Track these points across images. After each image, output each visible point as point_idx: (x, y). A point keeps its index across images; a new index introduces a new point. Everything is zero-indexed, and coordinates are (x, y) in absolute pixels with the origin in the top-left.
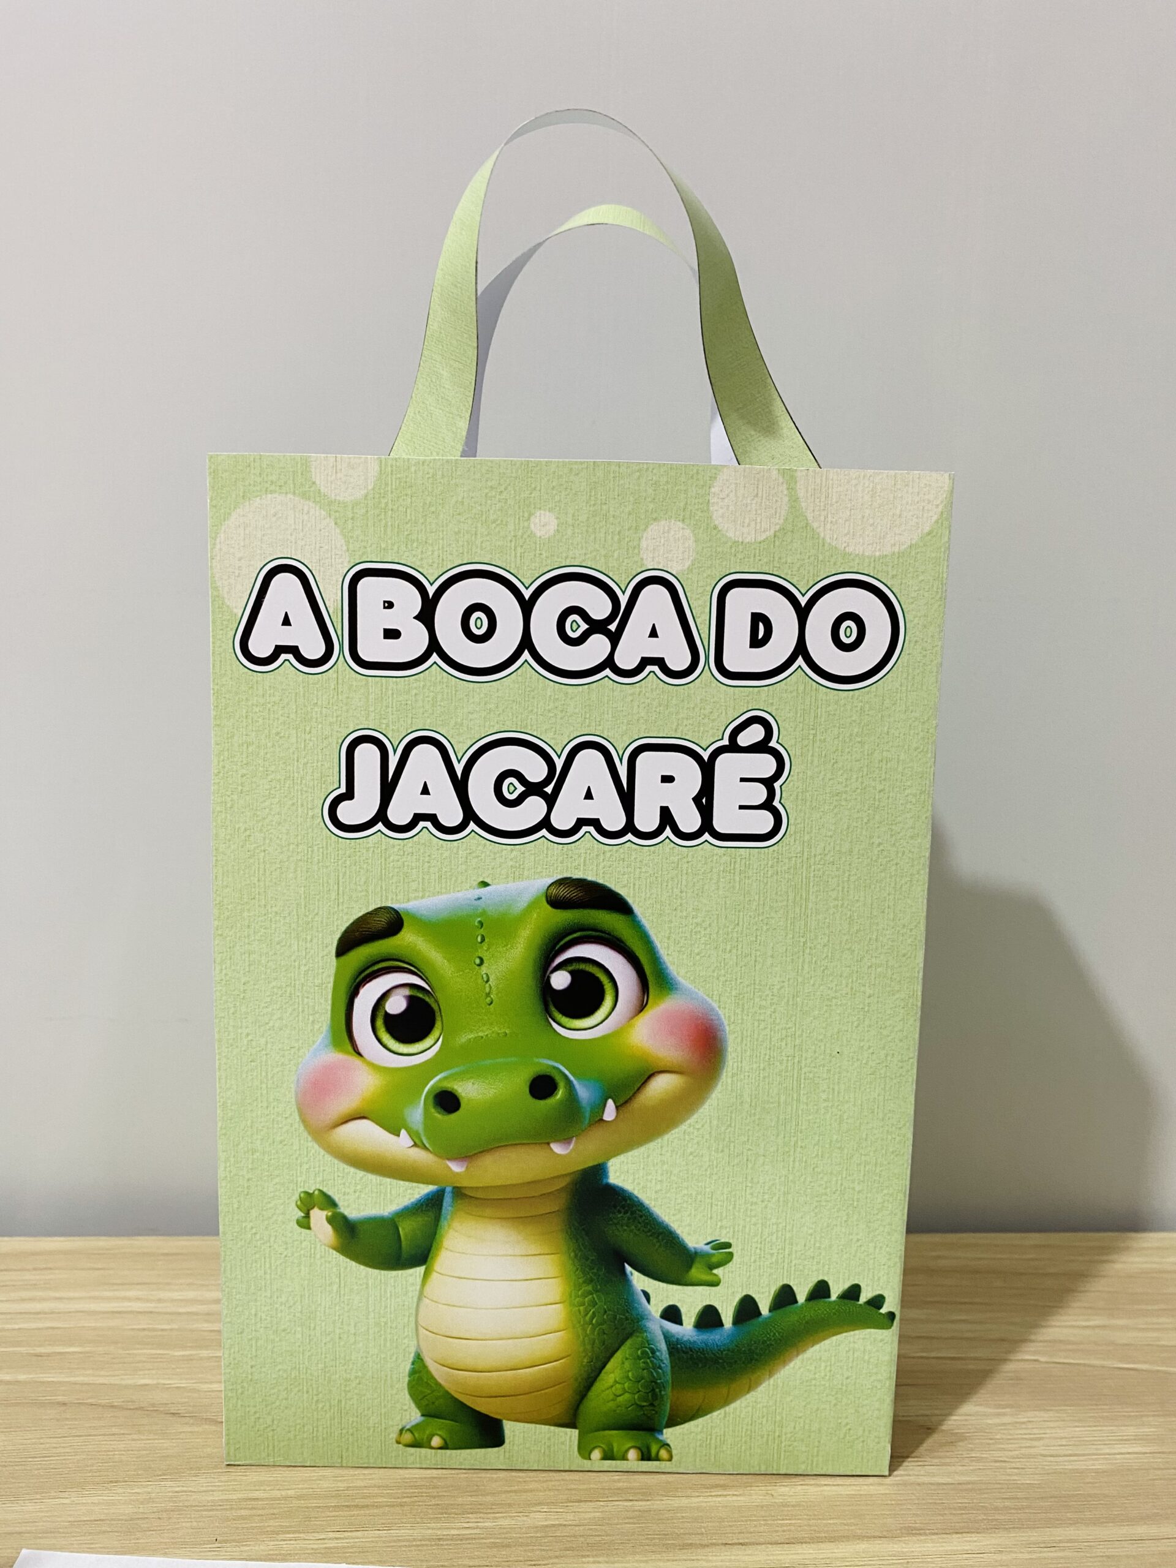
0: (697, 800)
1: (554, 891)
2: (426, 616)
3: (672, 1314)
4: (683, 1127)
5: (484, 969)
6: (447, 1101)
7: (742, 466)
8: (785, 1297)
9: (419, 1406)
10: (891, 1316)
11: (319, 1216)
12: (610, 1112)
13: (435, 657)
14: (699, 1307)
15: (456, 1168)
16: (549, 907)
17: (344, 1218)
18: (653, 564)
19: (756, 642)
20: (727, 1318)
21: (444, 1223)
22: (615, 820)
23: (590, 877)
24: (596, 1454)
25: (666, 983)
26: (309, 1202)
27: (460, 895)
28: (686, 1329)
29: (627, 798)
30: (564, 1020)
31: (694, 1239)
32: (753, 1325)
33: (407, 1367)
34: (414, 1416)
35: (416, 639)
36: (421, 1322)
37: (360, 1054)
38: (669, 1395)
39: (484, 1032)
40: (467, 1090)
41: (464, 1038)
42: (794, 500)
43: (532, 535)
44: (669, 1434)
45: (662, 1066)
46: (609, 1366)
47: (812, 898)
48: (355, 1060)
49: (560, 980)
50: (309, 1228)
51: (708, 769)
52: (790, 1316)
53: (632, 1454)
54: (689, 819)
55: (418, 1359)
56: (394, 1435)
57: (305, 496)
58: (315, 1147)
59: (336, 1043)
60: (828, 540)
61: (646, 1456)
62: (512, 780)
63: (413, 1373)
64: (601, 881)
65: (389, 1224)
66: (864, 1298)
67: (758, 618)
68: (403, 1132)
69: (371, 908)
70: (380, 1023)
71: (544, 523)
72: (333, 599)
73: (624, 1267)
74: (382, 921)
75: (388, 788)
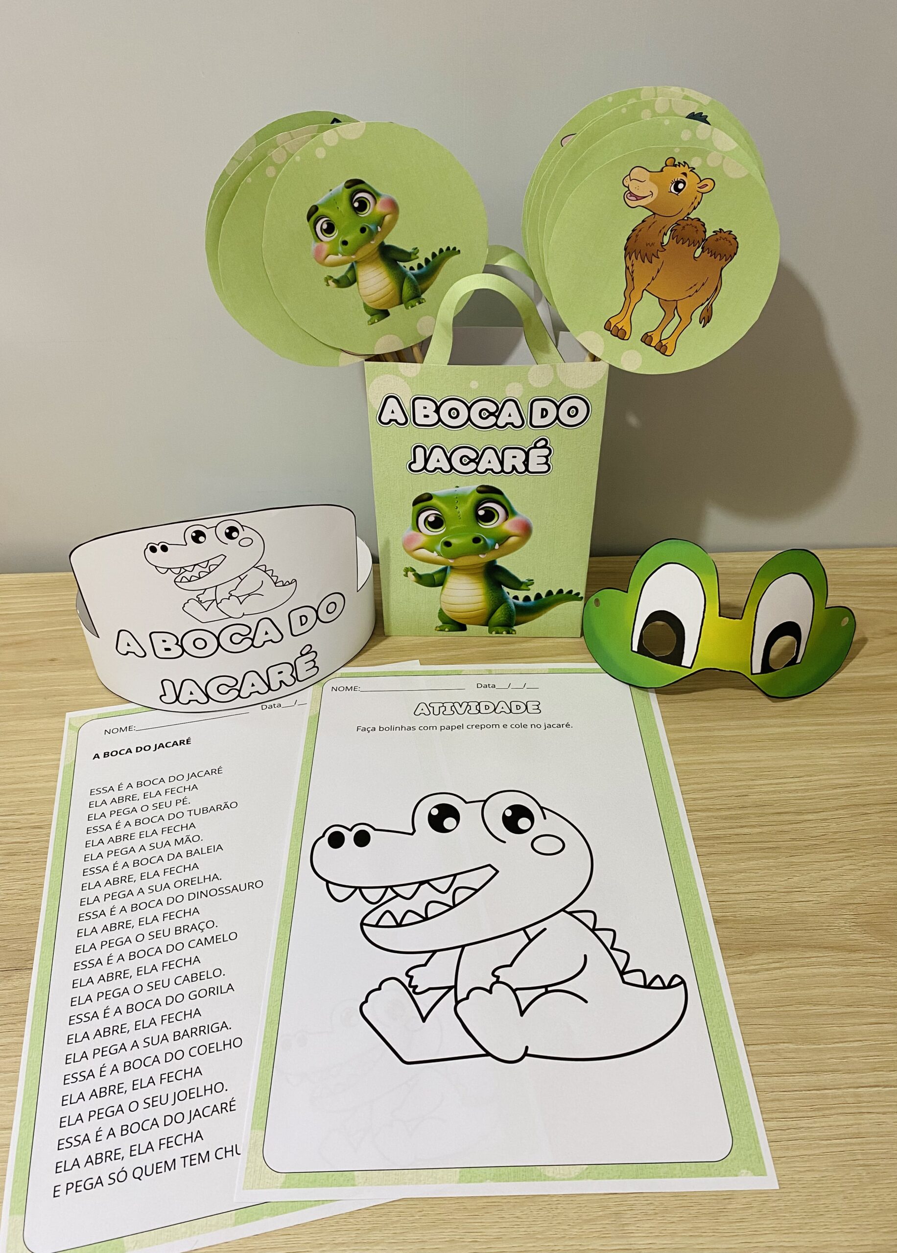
0: (524, 463)
1: (479, 489)
2: (437, 411)
3: (516, 598)
4: (519, 550)
5: (458, 510)
6: (448, 544)
7: (538, 365)
8: (550, 593)
9: (441, 621)
10: (582, 598)
11: (410, 574)
12: (497, 546)
13: (440, 423)
14: (523, 596)
15: (451, 561)
16: (478, 493)
17: (418, 574)
18: (510, 395)
19: (542, 417)
20: (532, 599)
21: (448, 575)
22: (498, 468)
23: (490, 485)
24: (494, 633)
25: (514, 513)
26: (407, 570)
27: (450, 490)
28: (520, 601)
29: (502, 463)
30: (483, 523)
31: (522, 579)
32: (540, 600)
33: (438, 611)
34: (440, 624)
35: (434, 418)
36: (442, 600)
37: (421, 532)
38: (515, 618)
39: (458, 526)
40: (453, 541)
41: (453, 528)
42: (555, 374)
43: (471, 388)
44: (515, 628)
45: (513, 534)
46: (498, 611)
47: (560, 488)
48: (420, 534)
49: (481, 513)
50: (407, 576)
51: (527, 454)
52: (551, 598)
53: (504, 632)
54: (521, 468)
55: (441, 609)
56: (434, 628)
57: (397, 375)
58: (408, 556)
59: (413, 529)
60: (567, 385)
61: (508, 633)
62: (465, 458)
63: (439, 613)
64: (493, 486)
65: (431, 576)
66: (573, 593)
67: (543, 410)
68: (435, 552)
69: (423, 493)
70: (427, 523)
71: (474, 385)
72: (407, 406)
73: (501, 587)
74: (426, 496)
75: (426, 460)
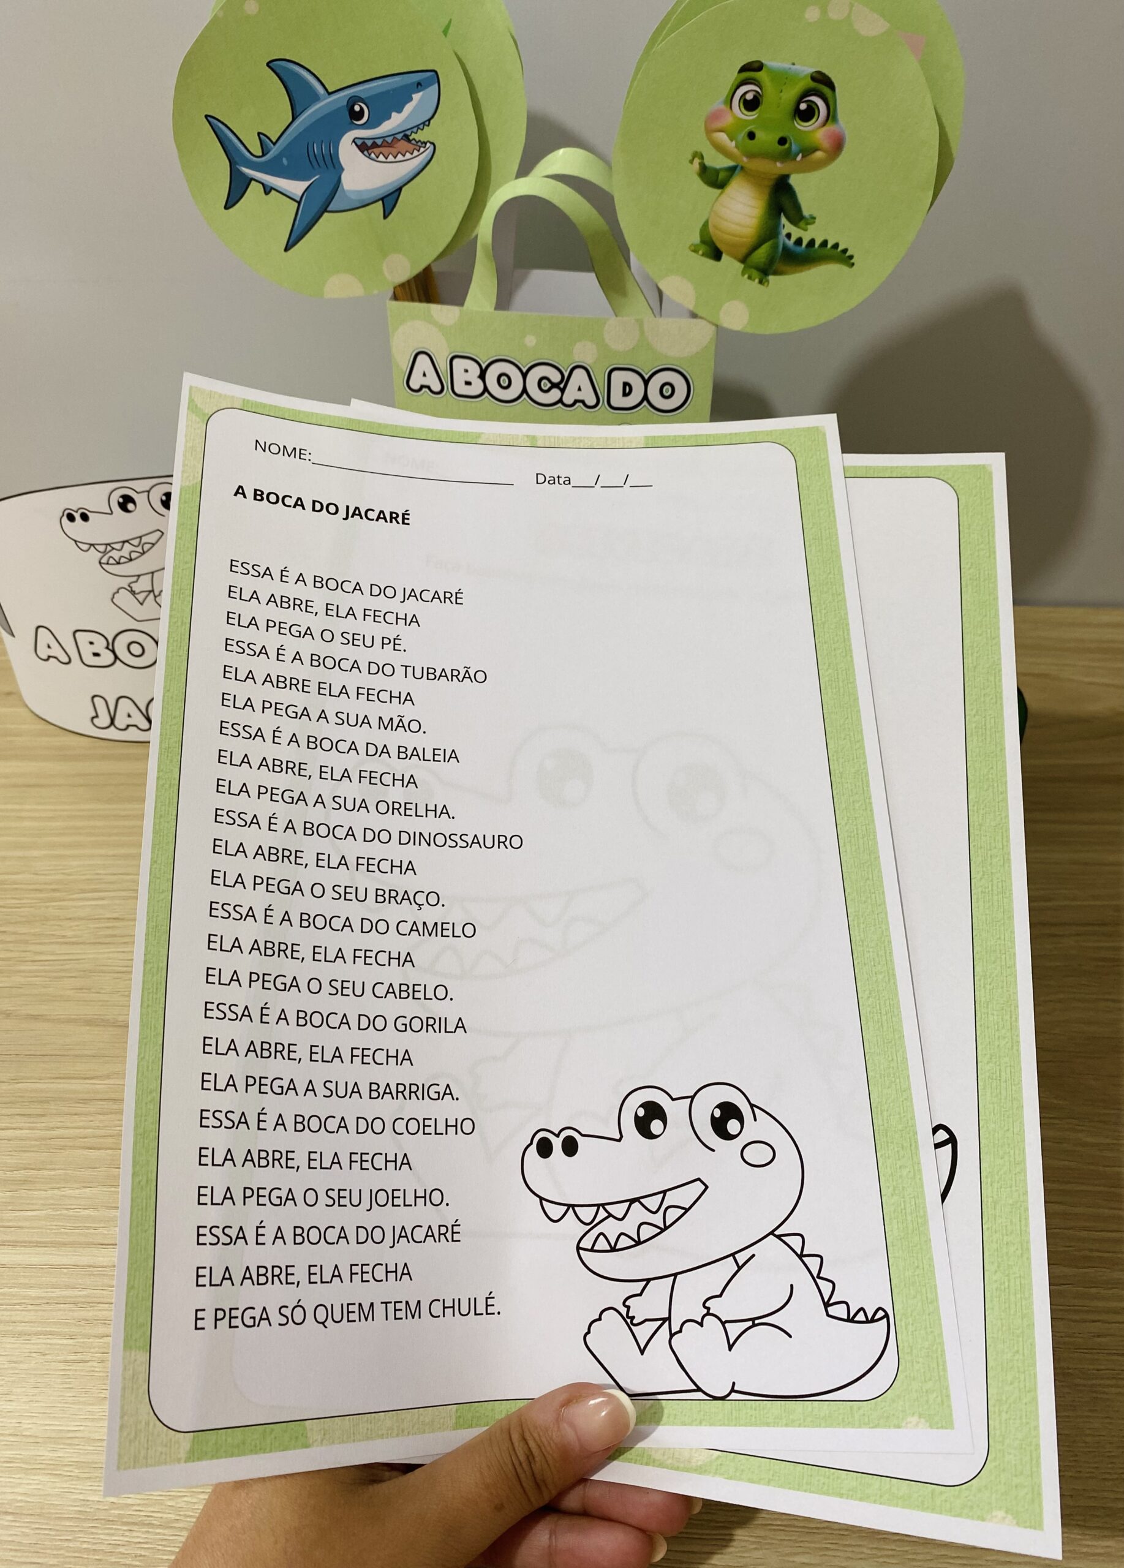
2: (482, 376)
7: (618, 318)
13: (486, 394)
18: (578, 359)
19: (625, 394)
35: (477, 387)
42: (642, 332)
43: (525, 345)
57: (429, 322)
60: (657, 350)
67: (625, 384)
71: (531, 341)
72: (443, 367)
